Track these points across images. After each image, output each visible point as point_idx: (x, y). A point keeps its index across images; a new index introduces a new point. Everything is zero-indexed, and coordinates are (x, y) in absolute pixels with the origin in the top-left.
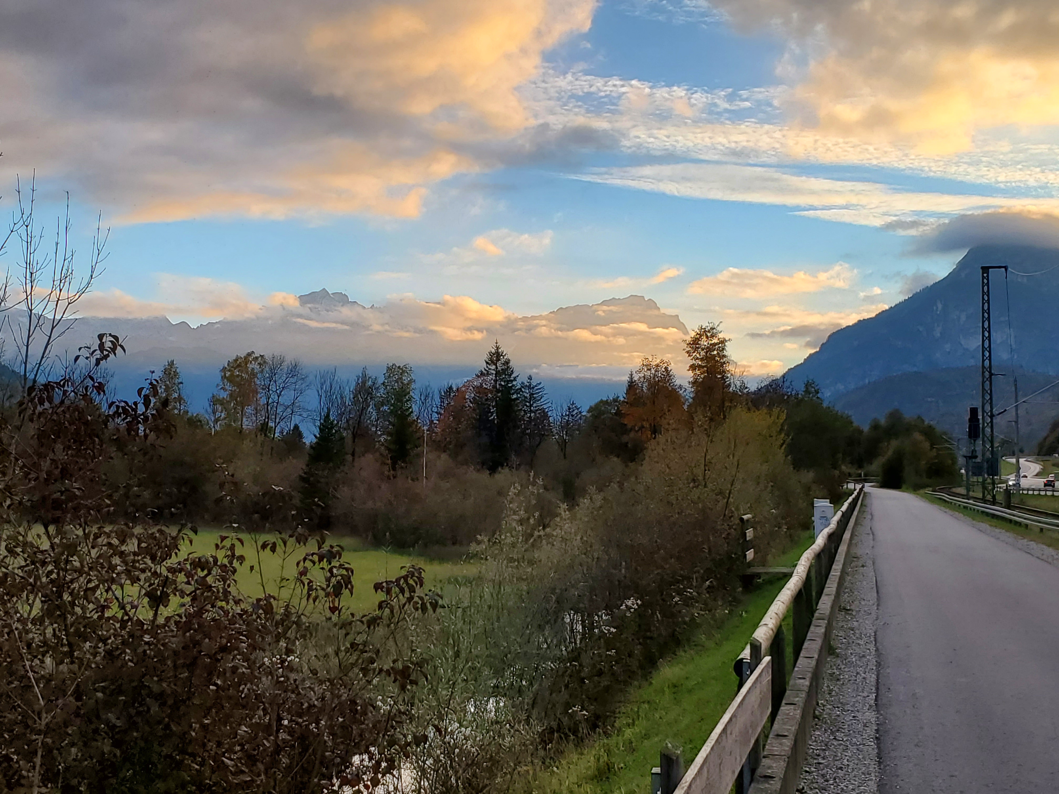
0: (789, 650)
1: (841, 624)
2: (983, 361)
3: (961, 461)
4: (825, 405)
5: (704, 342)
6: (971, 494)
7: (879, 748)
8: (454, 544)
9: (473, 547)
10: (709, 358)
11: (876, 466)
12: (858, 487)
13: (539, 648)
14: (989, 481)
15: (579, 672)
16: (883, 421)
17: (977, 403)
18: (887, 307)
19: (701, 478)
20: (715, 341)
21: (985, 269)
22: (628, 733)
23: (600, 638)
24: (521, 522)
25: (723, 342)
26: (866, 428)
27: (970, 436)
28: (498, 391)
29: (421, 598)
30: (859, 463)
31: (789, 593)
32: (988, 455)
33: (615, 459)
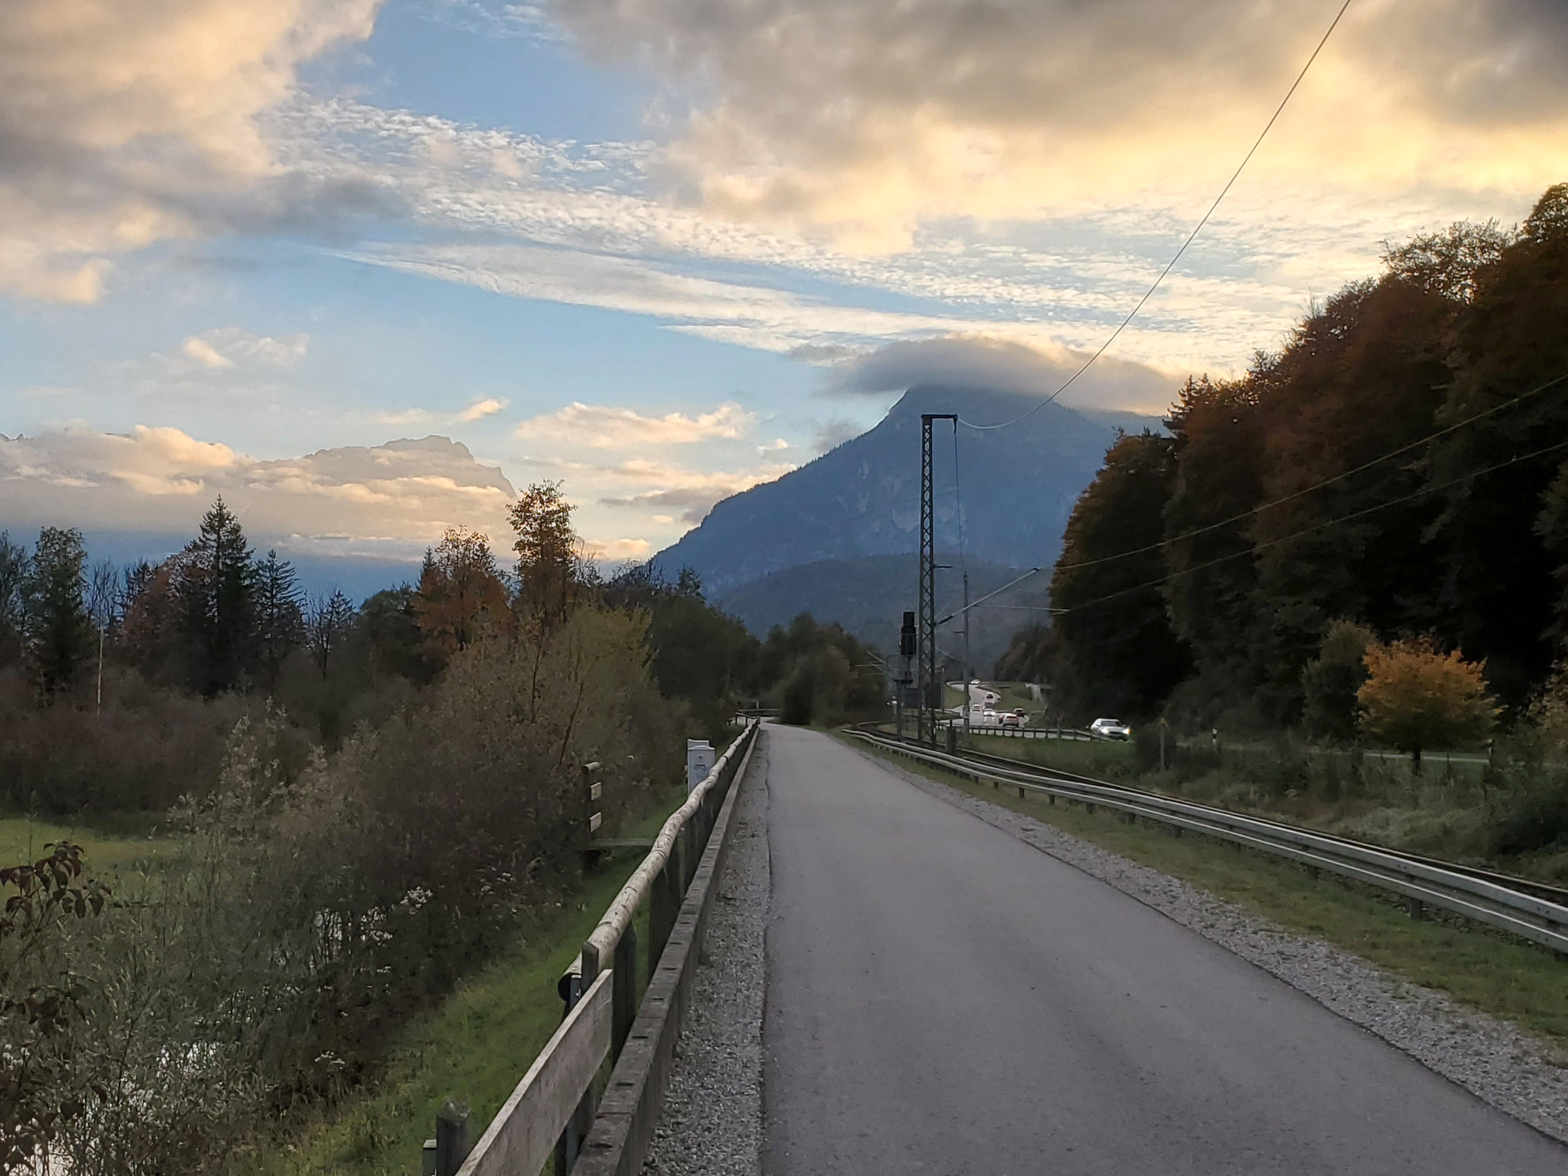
0: (642, 961)
1: (717, 920)
2: (922, 547)
3: (891, 686)
4: (707, 604)
5: (537, 509)
6: (904, 733)
7: (763, 1098)
8: (145, 808)
9: (174, 814)
10: (544, 533)
11: (776, 693)
12: (751, 722)
13: (273, 964)
14: (928, 715)
15: (334, 1000)
16: (786, 630)
17: (913, 607)
18: (794, 468)
19: (527, 708)
20: (553, 507)
21: (928, 419)
22: (405, 1089)
23: (368, 948)
24: (252, 774)
25: (565, 509)
26: (764, 640)
27: (903, 653)
28: (220, 573)
29: (77, 893)
30: (753, 688)
31: (644, 875)
32: (928, 678)
33: (402, 679)
